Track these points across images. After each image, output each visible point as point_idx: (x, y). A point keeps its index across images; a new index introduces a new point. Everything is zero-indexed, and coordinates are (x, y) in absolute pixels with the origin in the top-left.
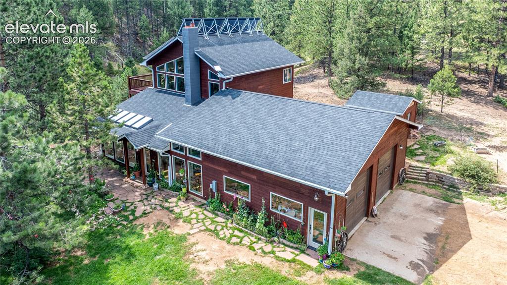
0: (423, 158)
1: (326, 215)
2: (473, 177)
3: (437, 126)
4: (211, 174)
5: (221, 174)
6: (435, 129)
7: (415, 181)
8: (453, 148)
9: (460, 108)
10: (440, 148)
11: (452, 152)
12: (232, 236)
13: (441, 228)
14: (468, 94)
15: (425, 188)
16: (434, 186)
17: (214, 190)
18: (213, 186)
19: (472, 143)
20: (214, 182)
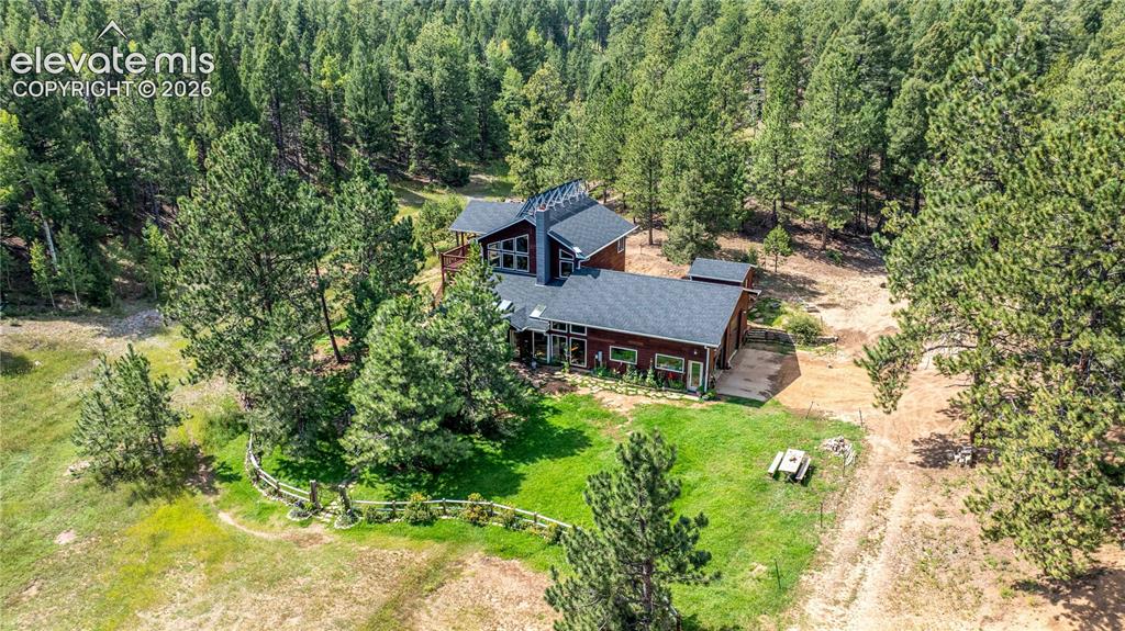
0: (761, 320)
1: (702, 364)
2: (803, 332)
3: (772, 287)
4: (595, 347)
5: (607, 345)
6: (772, 291)
7: (756, 340)
8: (788, 309)
9: (795, 266)
10: (776, 311)
11: (786, 313)
12: (627, 391)
13: (779, 372)
14: (803, 247)
15: (765, 346)
16: (772, 343)
17: (600, 360)
18: (599, 356)
19: (804, 302)
20: (600, 353)
